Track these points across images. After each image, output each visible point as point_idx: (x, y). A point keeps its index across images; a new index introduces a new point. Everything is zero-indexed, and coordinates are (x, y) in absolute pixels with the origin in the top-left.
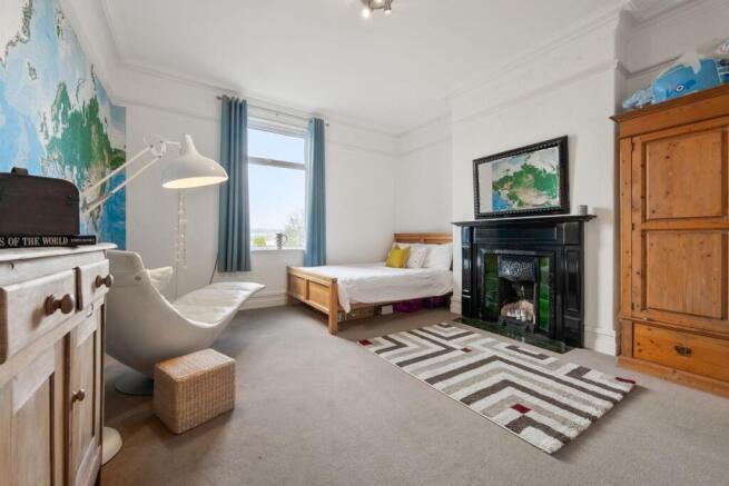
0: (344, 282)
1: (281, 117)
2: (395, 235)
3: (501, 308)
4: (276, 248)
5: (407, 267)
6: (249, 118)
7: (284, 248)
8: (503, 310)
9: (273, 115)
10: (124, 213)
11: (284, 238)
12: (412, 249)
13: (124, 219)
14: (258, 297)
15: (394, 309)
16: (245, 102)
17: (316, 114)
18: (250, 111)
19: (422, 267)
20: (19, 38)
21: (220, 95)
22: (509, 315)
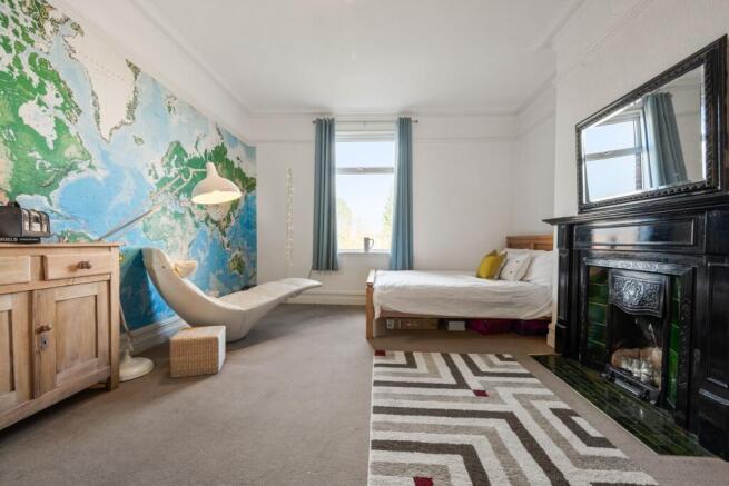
0: (384, 288)
1: (370, 126)
2: (508, 238)
3: (612, 352)
4: (363, 251)
5: (499, 278)
6: (336, 133)
7: (371, 251)
8: (614, 357)
9: (361, 126)
10: (255, 223)
11: (371, 242)
12: (509, 256)
13: (255, 228)
14: (308, 294)
15: (466, 326)
16: (333, 120)
17: (402, 113)
18: (337, 127)
19: (521, 280)
20: (122, 123)
21: (315, 119)
22: (624, 366)
